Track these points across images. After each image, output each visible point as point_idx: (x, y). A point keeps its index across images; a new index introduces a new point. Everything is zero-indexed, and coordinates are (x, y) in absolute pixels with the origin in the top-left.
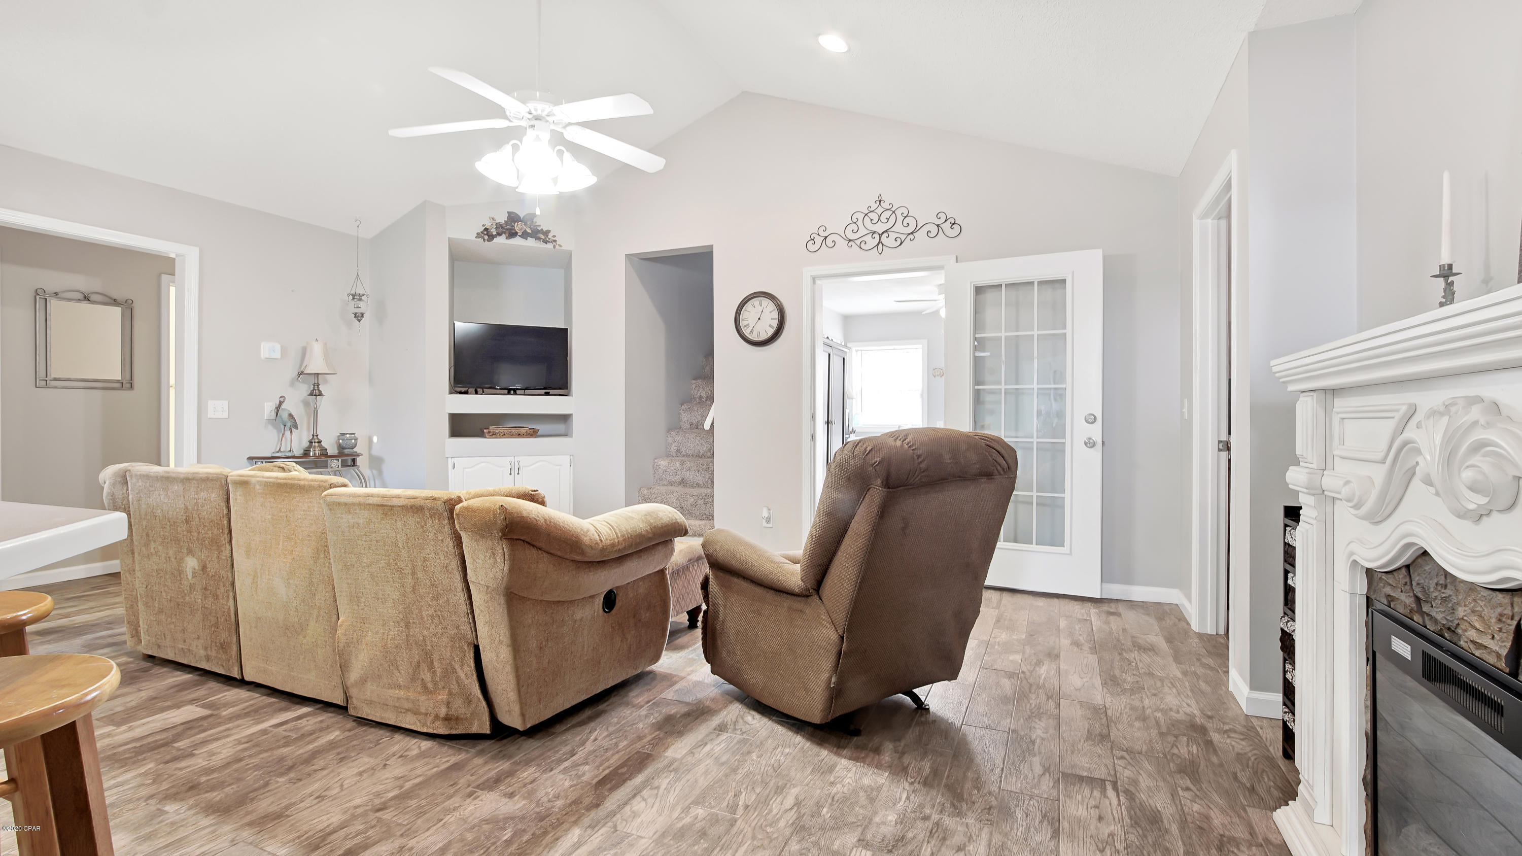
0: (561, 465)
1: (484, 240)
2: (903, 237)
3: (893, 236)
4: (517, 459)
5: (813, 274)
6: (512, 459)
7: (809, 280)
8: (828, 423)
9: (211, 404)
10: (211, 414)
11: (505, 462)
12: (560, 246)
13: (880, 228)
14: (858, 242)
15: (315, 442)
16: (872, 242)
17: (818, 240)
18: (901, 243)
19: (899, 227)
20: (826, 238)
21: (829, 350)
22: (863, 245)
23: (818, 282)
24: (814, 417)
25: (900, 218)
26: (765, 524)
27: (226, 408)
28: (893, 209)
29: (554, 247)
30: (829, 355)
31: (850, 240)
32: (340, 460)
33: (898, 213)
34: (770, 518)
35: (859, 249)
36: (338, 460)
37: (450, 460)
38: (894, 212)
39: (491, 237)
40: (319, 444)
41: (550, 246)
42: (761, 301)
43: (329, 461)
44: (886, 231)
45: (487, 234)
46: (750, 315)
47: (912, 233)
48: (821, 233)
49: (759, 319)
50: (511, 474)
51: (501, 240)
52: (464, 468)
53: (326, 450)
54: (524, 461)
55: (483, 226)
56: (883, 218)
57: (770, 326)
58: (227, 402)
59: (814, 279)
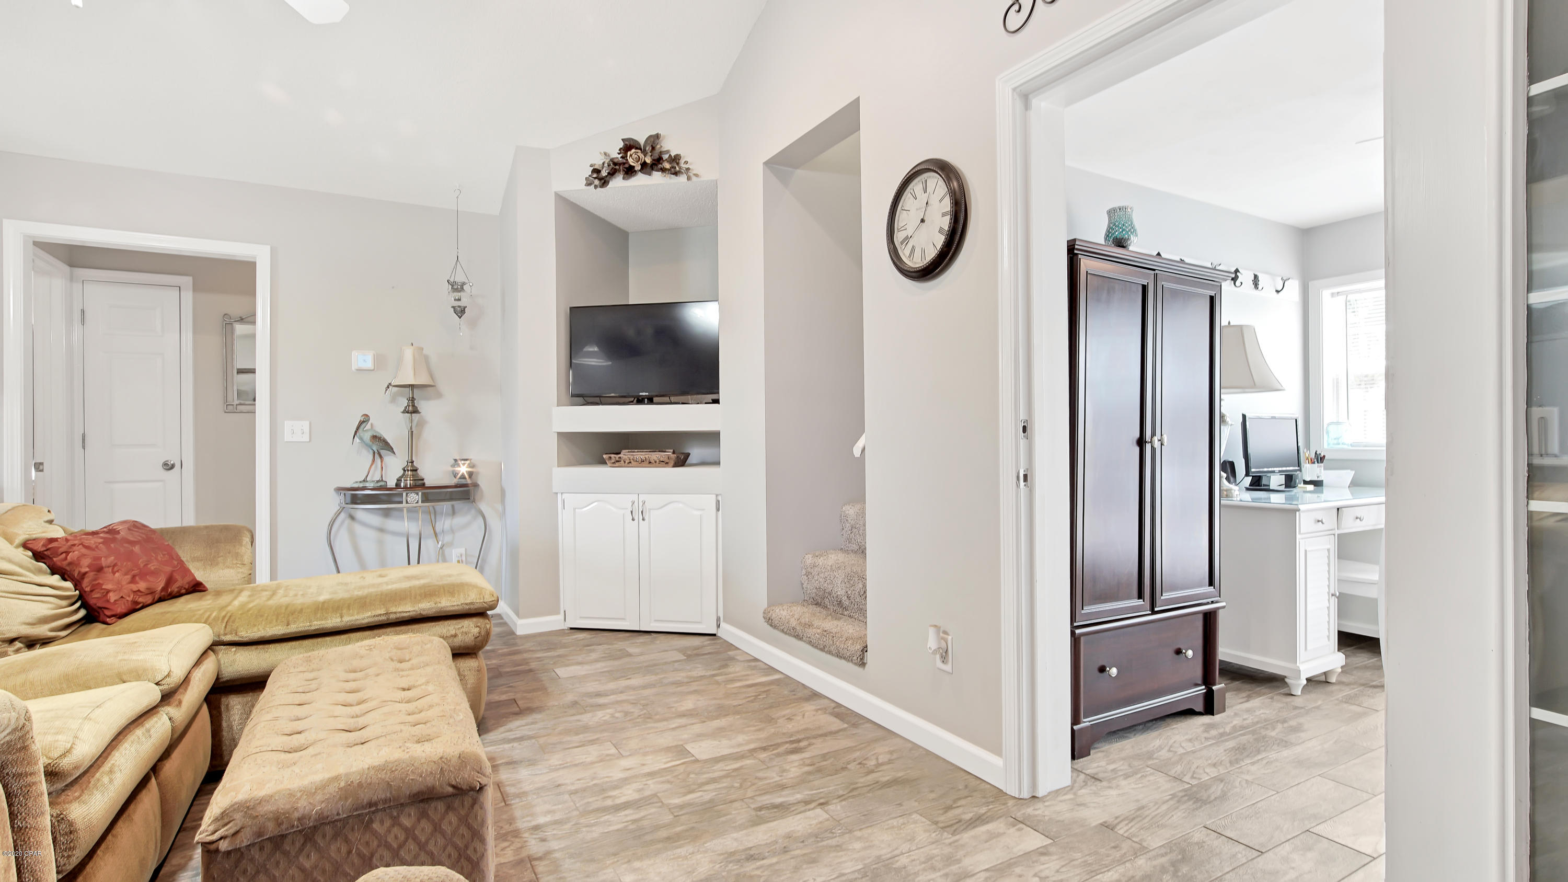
0: (703, 510)
1: (596, 187)
4: (642, 497)
6: (635, 497)
7: (1011, 102)
9: (288, 425)
10: (288, 437)
11: (626, 500)
12: (696, 175)
15: (408, 470)
26: (939, 664)
27: (307, 430)
29: (689, 178)
32: (420, 494)
34: (947, 652)
36: (418, 494)
37: (559, 495)
39: (604, 182)
40: (414, 473)
41: (682, 179)
42: (926, 181)
43: (404, 494)
45: (600, 178)
46: (909, 216)
49: (923, 221)
50: (633, 520)
51: (618, 182)
52: (575, 509)
53: (423, 480)
54: (652, 500)
55: (591, 166)
57: (940, 230)
58: (308, 422)
59: (1025, 97)
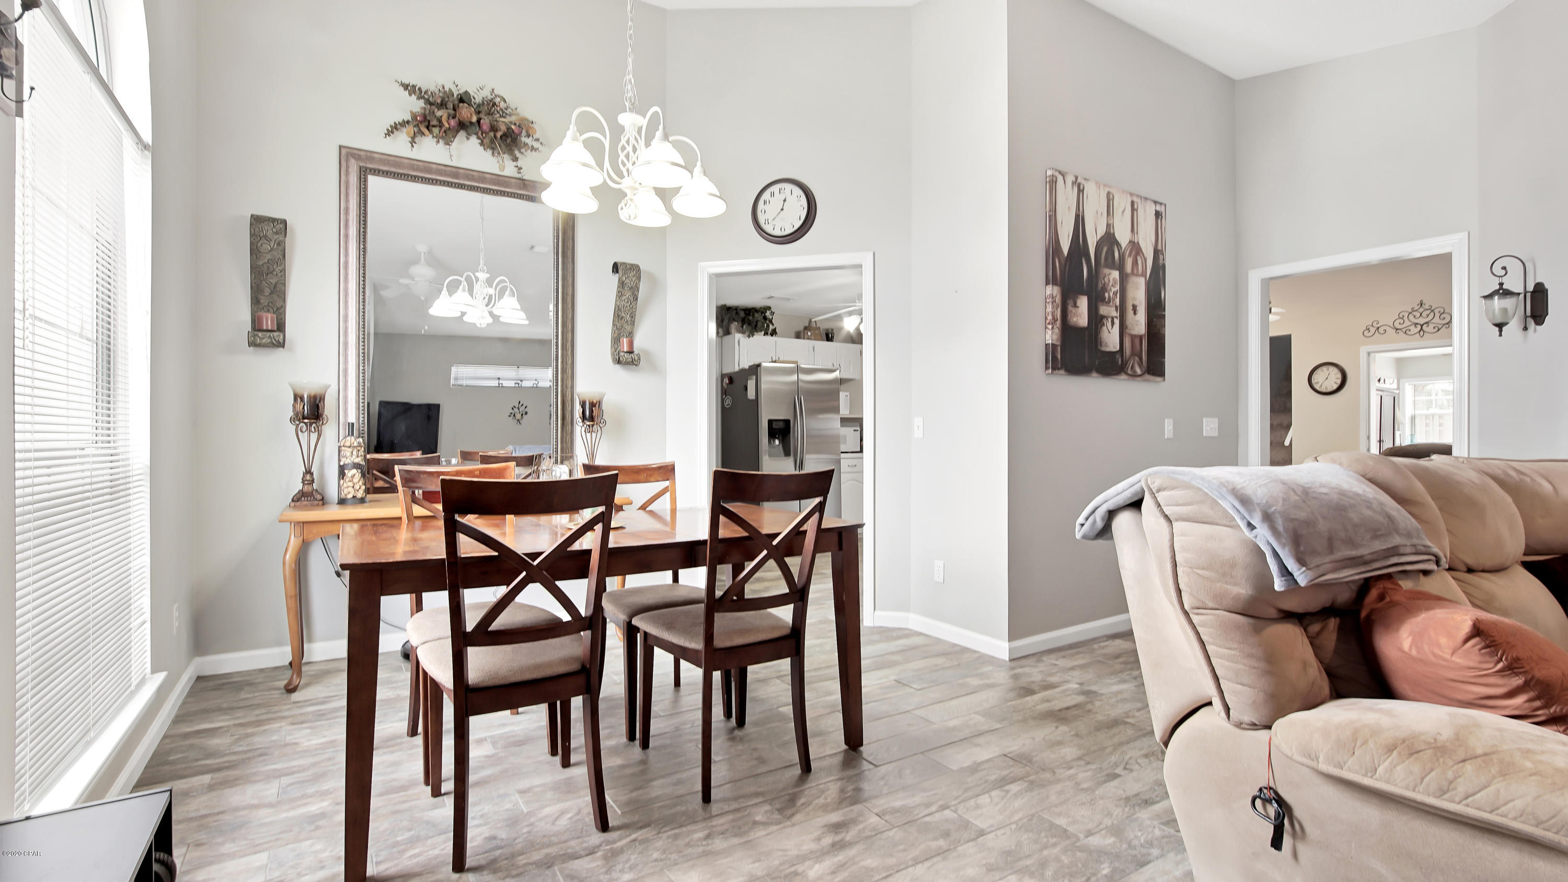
2: (1440, 326)
3: (1431, 326)
5: (1369, 350)
7: (1365, 355)
8: (1380, 441)
13: (1421, 321)
14: (1404, 330)
16: (1414, 330)
17: (1373, 330)
18: (1438, 330)
19: (1437, 320)
20: (1378, 328)
21: (1381, 393)
22: (1407, 332)
23: (1372, 355)
24: (1369, 438)
25: (1437, 315)
28: (1432, 309)
30: (1381, 397)
31: (1397, 329)
33: (1436, 311)
35: (1404, 335)
38: (1433, 311)
42: (1328, 368)
44: (1426, 323)
46: (1318, 378)
47: (1447, 324)
48: (1374, 324)
49: (1327, 378)
56: (1424, 314)
57: (1336, 383)
59: (1369, 354)
